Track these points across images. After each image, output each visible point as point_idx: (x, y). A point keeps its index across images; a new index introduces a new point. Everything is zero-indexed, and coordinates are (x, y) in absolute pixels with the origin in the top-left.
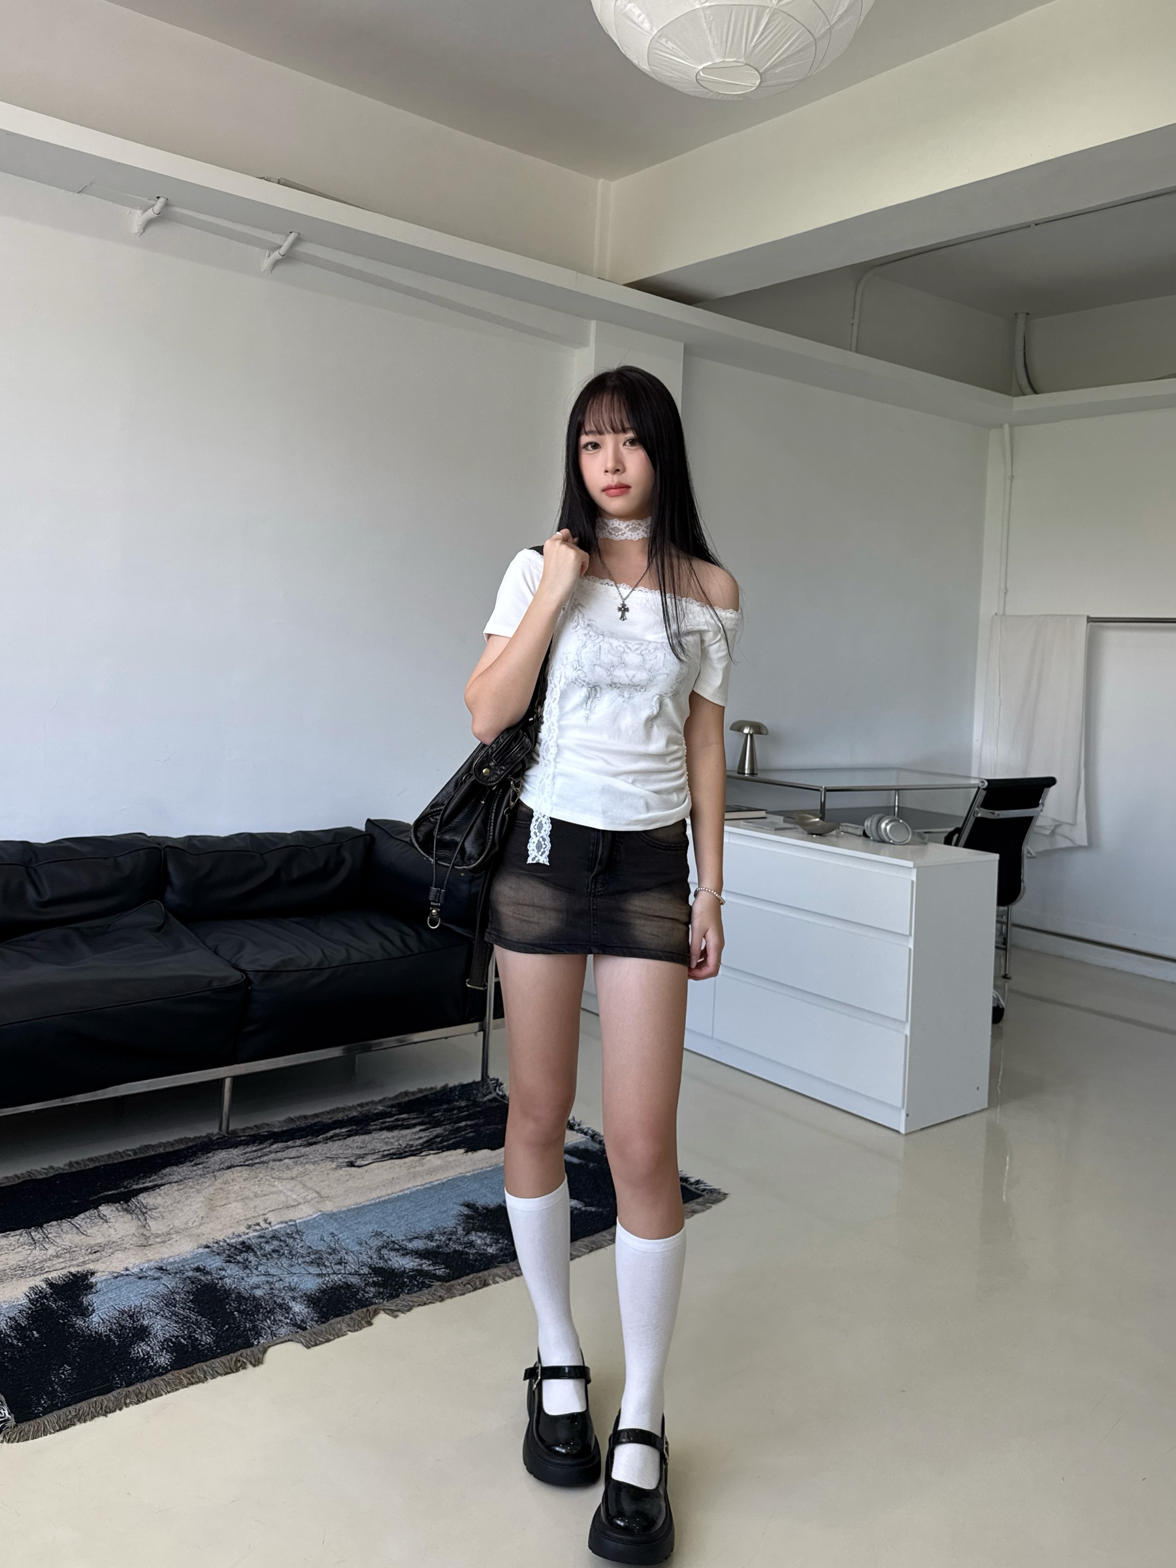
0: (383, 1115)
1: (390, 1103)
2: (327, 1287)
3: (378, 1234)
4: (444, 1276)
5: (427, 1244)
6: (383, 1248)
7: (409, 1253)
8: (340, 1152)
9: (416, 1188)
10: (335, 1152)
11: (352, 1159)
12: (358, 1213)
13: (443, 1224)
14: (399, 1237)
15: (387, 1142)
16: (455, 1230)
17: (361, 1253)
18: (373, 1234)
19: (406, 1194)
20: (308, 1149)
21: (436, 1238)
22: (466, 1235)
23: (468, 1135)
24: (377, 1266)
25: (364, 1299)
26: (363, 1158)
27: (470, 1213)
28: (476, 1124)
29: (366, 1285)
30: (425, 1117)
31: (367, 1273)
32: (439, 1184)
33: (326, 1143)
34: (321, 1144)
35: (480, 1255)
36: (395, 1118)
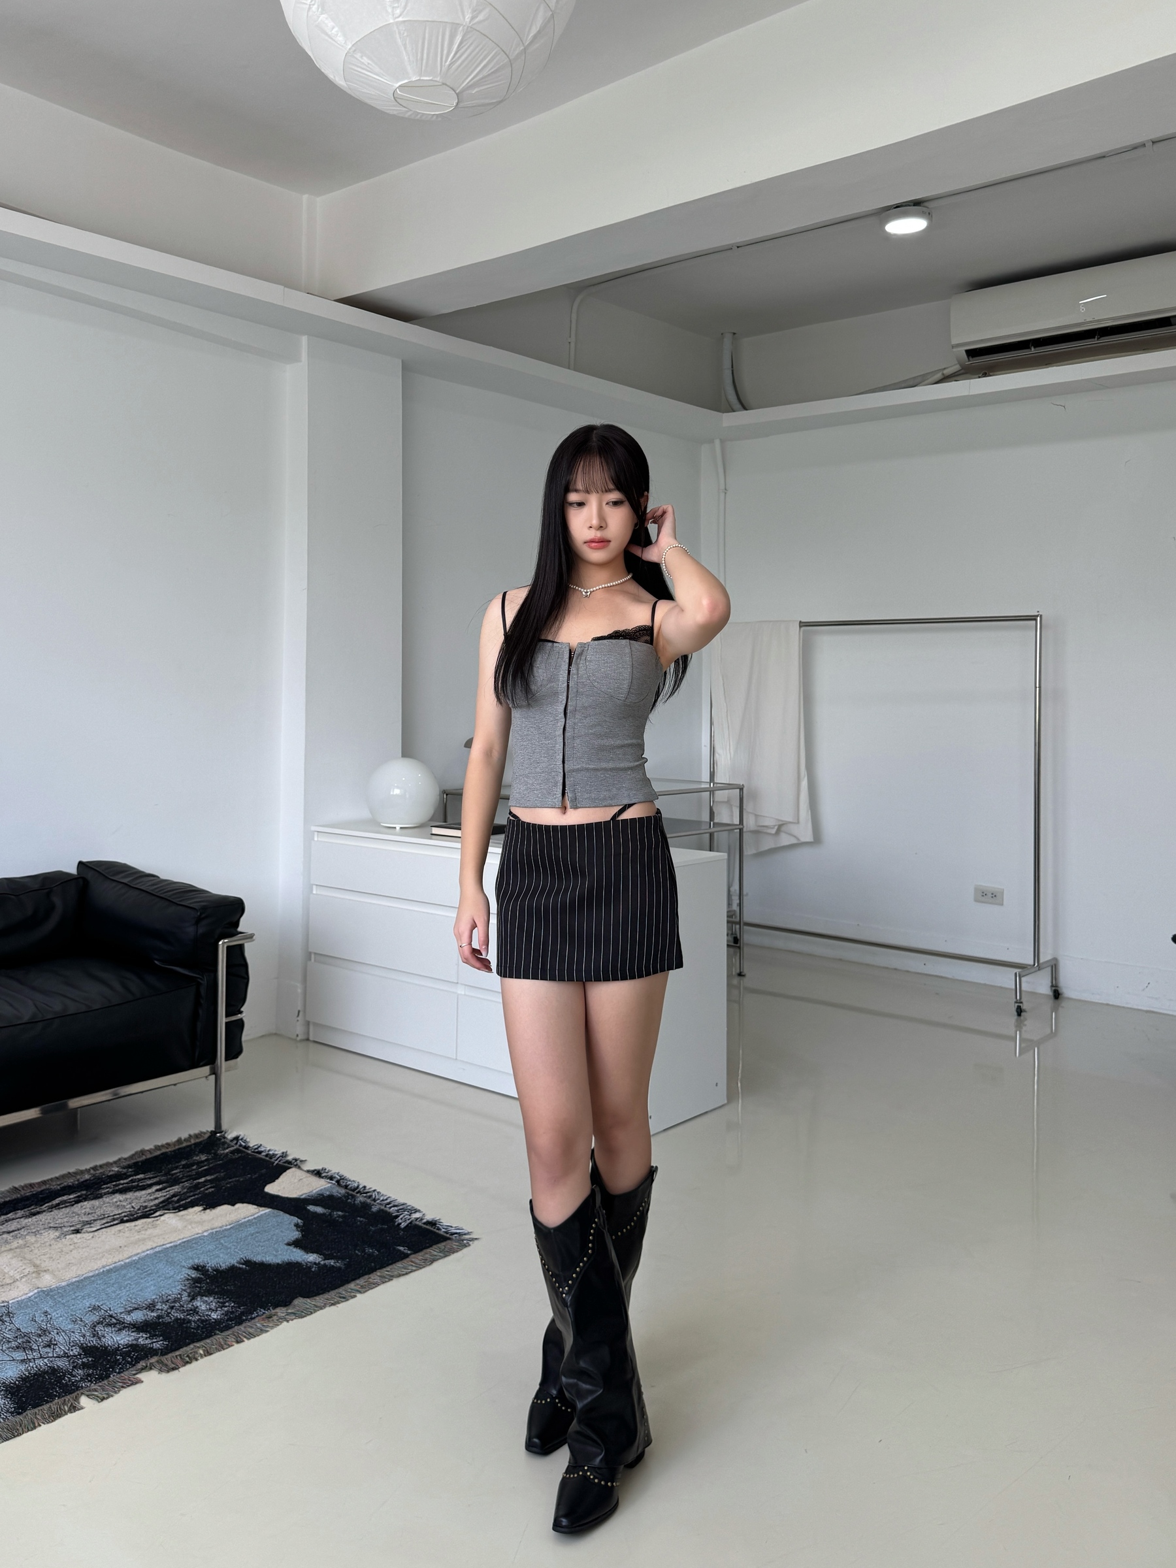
0: (118, 1177)
1: (125, 1164)
2: (29, 1373)
3: (96, 1308)
4: (161, 1349)
5: (147, 1314)
6: (98, 1324)
7: (127, 1327)
8: (65, 1220)
9: (145, 1253)
10: (60, 1221)
11: (79, 1226)
12: (78, 1287)
13: (167, 1291)
14: (117, 1308)
15: (118, 1206)
16: (179, 1296)
17: (73, 1332)
18: (90, 1309)
19: (134, 1261)
20: (30, 1220)
21: (157, 1307)
22: (191, 1300)
23: (207, 1192)
24: (89, 1345)
25: (71, 1383)
26: (90, 1224)
27: (198, 1275)
28: (217, 1177)
29: (74, 1367)
30: (162, 1176)
31: (77, 1353)
32: (171, 1247)
33: (51, 1211)
34: (44, 1213)
35: (202, 1321)
36: (130, 1179)
